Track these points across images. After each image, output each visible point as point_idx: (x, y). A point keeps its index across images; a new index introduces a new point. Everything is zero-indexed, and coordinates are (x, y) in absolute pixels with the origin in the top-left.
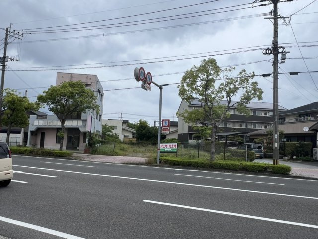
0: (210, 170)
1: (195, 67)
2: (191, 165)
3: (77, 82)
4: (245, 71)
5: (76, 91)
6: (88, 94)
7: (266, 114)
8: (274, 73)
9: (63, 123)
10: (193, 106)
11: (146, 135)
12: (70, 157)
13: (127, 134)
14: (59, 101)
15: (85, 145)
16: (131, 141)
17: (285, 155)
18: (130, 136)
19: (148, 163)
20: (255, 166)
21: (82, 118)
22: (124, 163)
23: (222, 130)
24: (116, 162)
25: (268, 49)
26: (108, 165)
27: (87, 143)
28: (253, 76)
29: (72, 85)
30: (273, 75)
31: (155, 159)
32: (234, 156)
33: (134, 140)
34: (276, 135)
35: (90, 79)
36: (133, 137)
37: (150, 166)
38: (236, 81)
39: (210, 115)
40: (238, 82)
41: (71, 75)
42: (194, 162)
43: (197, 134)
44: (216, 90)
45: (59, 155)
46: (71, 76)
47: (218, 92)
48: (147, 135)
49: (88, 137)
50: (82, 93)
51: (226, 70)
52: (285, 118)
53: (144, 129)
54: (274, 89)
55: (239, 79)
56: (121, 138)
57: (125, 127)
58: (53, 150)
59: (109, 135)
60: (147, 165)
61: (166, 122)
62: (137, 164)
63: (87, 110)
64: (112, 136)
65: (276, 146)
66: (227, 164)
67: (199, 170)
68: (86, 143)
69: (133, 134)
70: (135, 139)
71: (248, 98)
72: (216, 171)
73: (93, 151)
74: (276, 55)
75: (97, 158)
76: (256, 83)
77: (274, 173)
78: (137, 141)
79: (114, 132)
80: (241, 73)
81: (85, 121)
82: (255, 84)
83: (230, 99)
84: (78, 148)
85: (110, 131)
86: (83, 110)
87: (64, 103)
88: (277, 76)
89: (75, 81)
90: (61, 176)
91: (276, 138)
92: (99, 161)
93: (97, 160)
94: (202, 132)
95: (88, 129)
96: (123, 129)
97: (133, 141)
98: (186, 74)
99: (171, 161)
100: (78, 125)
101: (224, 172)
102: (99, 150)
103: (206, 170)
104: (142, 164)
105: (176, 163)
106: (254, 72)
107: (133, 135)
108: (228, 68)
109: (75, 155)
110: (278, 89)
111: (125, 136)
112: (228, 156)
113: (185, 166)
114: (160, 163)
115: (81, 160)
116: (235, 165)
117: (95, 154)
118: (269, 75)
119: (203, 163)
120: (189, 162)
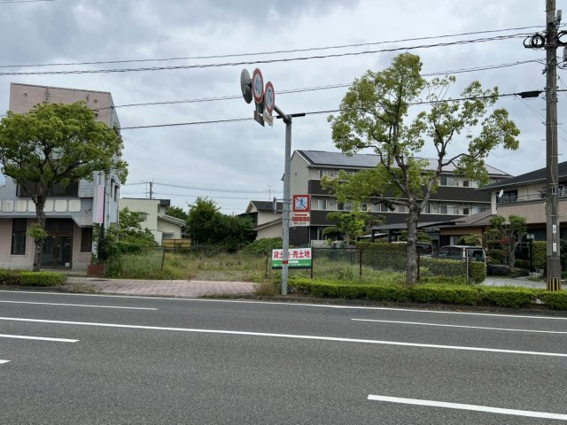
0: (409, 307)
1: (370, 73)
2: (365, 295)
3: (75, 105)
4: (477, 85)
5: (76, 127)
6: (104, 134)
7: (466, 184)
8: (548, 90)
9: (40, 205)
10: (318, 168)
11: (213, 230)
12: (65, 287)
13: (169, 230)
14: (26, 151)
15: (87, 256)
16: (179, 244)
17: (533, 270)
18: (177, 234)
19: (262, 295)
20: (511, 293)
21: (81, 194)
22: (205, 297)
23: (381, 219)
24: (182, 295)
25: (537, 36)
26: (172, 302)
27: (94, 251)
28: (494, 97)
29: (63, 112)
30: (544, 94)
31: (278, 285)
32: (437, 273)
33: (187, 243)
34: (554, 226)
35: (96, 101)
36: (183, 236)
37: (269, 300)
38: (456, 108)
39: (405, 185)
40: (460, 111)
41: (47, 91)
42: (371, 288)
43: (332, 227)
44: (406, 128)
45: (35, 281)
46: (47, 94)
47: (410, 133)
48: (216, 230)
49: (97, 239)
50: (89, 132)
51: (436, 82)
52: (516, 193)
53: (209, 219)
54: (548, 125)
55: (462, 104)
56: (158, 238)
57: (162, 214)
58: (18, 271)
59: (132, 233)
60: (260, 299)
61: (302, 201)
62: (236, 297)
63: (96, 173)
64: (139, 235)
65: (555, 250)
66: (447, 292)
67: (385, 305)
68: (90, 251)
69: (183, 229)
70: (189, 241)
71: (484, 145)
72: (423, 308)
73: (111, 269)
74: (551, 51)
75: (130, 287)
76: (504, 112)
77: (555, 308)
78: (192, 244)
79: (143, 225)
80: (469, 90)
81: (89, 200)
82: (500, 114)
83: (444, 148)
84: (67, 264)
85: (134, 224)
86: (87, 173)
87: (43, 157)
88: (554, 95)
89: (71, 104)
90: (88, 337)
91: (554, 232)
92: (138, 292)
93: (132, 292)
94: (346, 223)
95: (97, 218)
96: (159, 219)
97: (183, 246)
98: (351, 89)
99: (317, 287)
100: (71, 210)
101: (443, 309)
102: (124, 269)
103: (399, 306)
104: (247, 297)
105: (330, 292)
106: (496, 89)
107: (183, 231)
108: (442, 78)
109: (72, 280)
110: (556, 124)
111: (164, 235)
112: (425, 274)
113: (350, 297)
114: (289, 293)
115: (94, 293)
116: (466, 293)
117: (117, 277)
118: (535, 94)
119: (393, 291)
120: (359, 289)
